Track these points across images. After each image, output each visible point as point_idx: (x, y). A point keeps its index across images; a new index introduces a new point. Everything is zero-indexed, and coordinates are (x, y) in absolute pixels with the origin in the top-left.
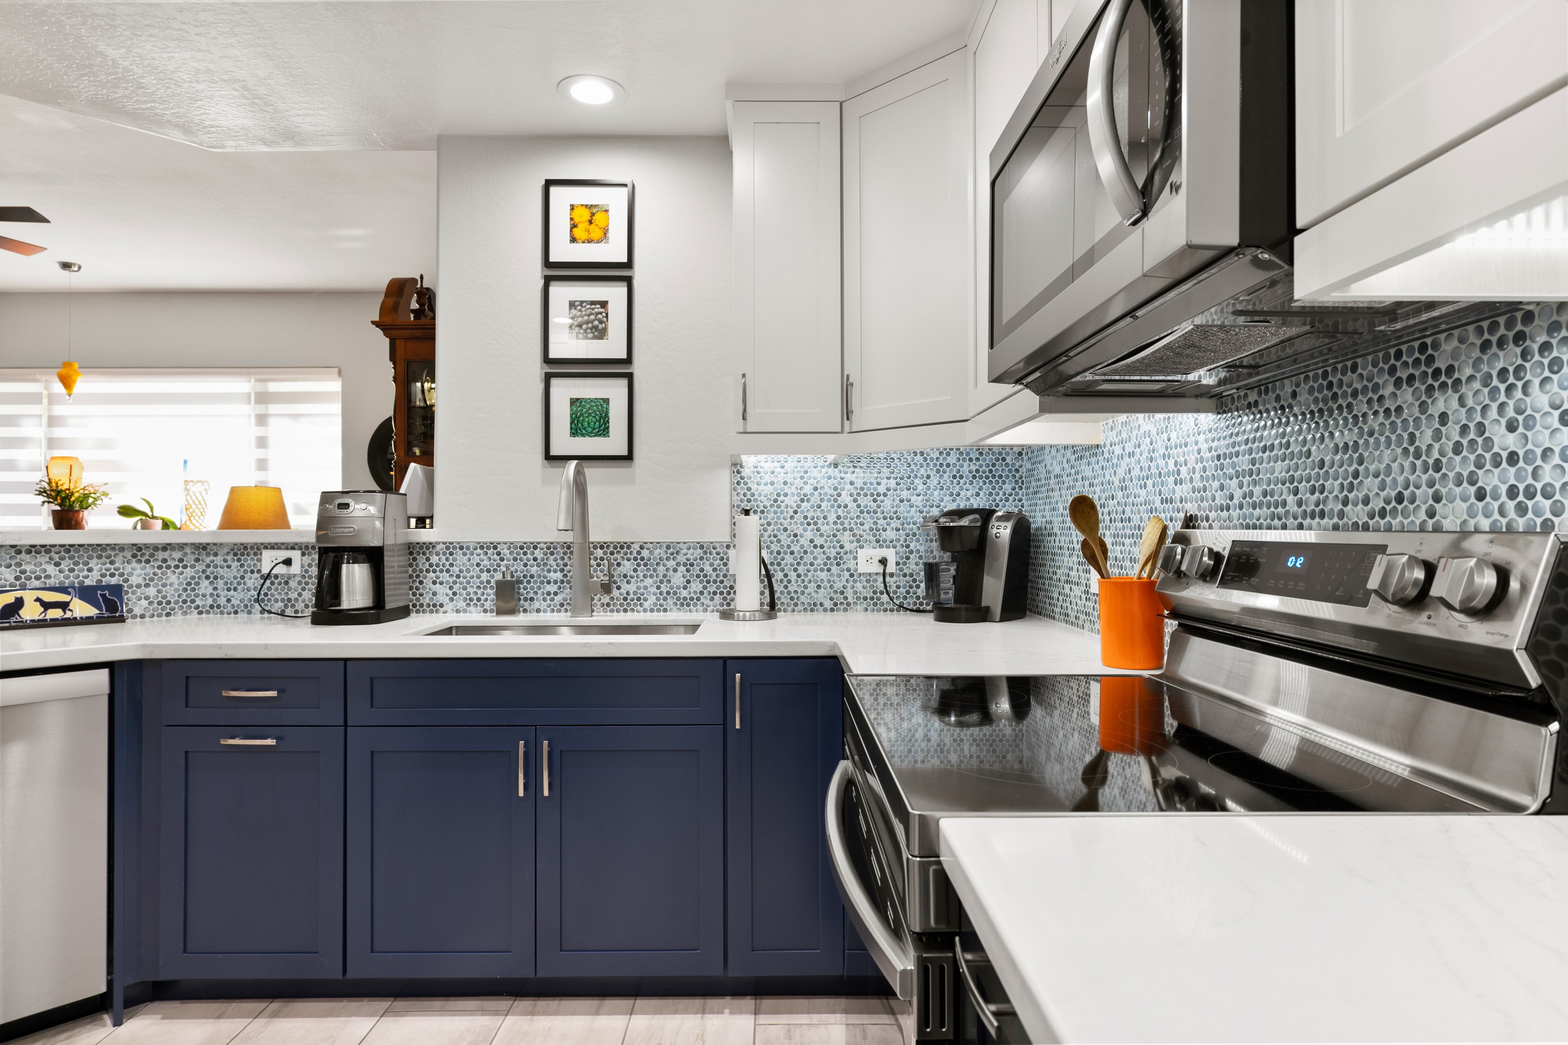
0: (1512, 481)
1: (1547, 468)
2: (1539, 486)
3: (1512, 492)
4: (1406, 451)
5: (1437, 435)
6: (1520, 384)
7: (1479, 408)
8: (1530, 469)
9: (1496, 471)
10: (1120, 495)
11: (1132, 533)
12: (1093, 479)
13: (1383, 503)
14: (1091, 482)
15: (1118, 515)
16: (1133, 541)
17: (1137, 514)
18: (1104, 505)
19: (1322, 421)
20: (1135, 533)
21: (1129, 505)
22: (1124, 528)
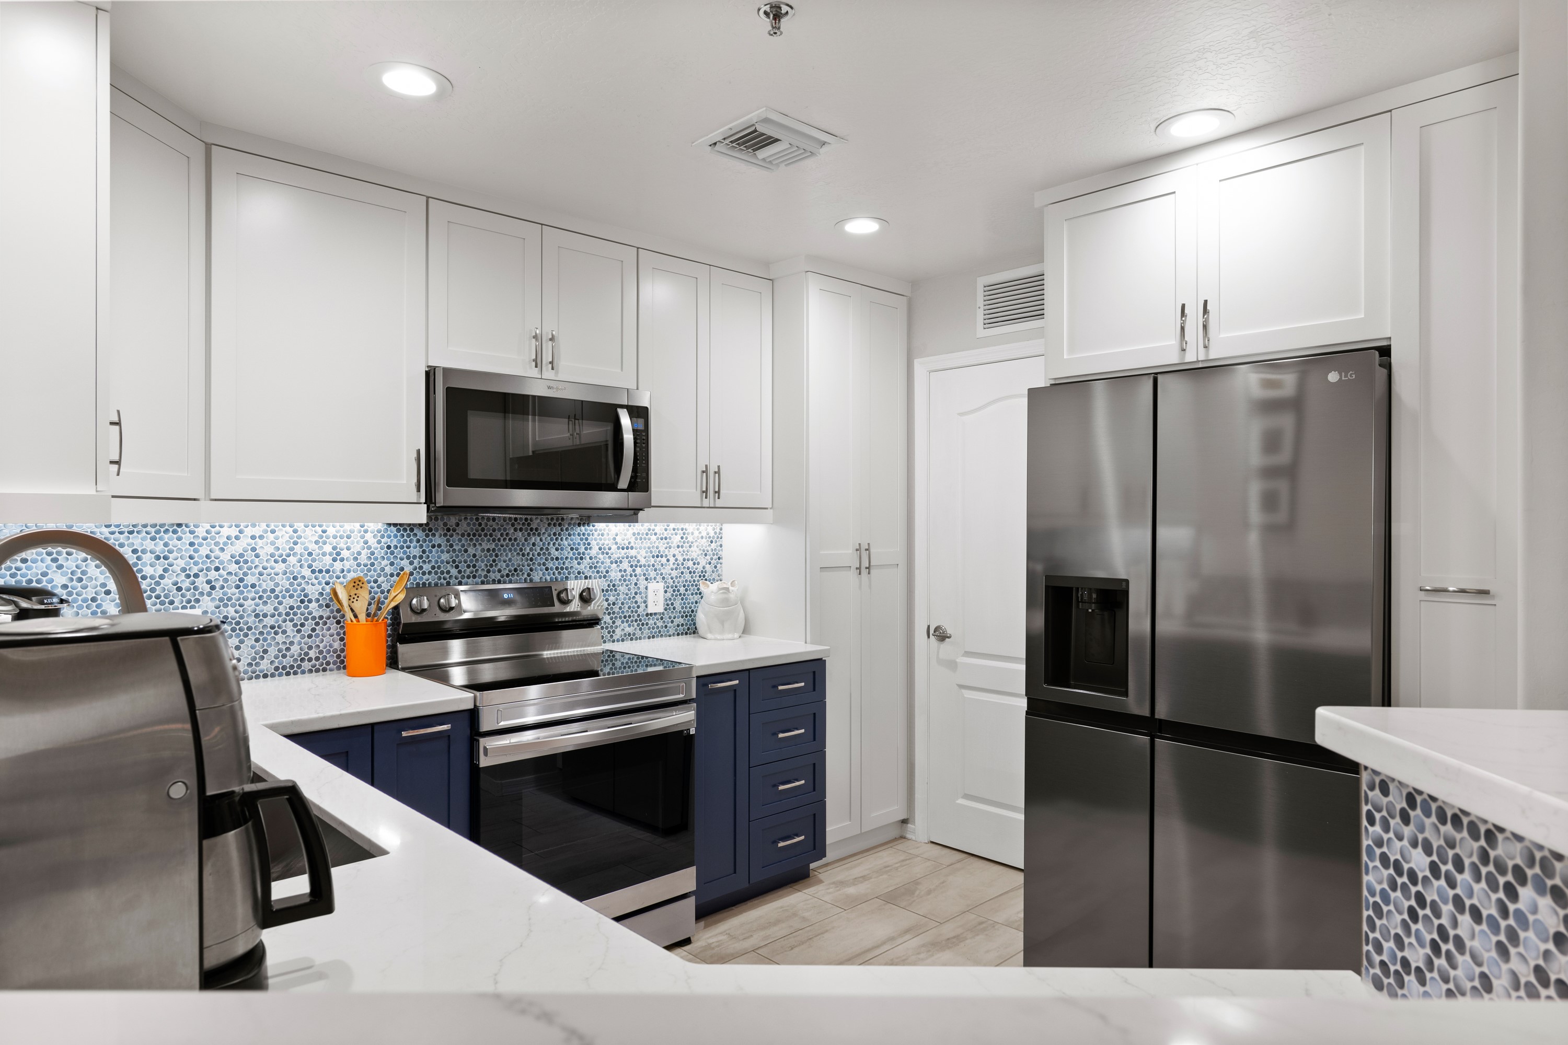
1: (567, 562)
3: (557, 569)
4: (518, 554)
5: (531, 550)
6: (560, 538)
7: (547, 543)
8: (562, 562)
10: (233, 567)
11: (257, 596)
12: (166, 553)
13: (507, 572)
14: (162, 556)
15: (229, 583)
16: (261, 602)
17: (269, 581)
18: (196, 576)
19: (474, 538)
20: (265, 595)
21: (253, 574)
22: (242, 593)
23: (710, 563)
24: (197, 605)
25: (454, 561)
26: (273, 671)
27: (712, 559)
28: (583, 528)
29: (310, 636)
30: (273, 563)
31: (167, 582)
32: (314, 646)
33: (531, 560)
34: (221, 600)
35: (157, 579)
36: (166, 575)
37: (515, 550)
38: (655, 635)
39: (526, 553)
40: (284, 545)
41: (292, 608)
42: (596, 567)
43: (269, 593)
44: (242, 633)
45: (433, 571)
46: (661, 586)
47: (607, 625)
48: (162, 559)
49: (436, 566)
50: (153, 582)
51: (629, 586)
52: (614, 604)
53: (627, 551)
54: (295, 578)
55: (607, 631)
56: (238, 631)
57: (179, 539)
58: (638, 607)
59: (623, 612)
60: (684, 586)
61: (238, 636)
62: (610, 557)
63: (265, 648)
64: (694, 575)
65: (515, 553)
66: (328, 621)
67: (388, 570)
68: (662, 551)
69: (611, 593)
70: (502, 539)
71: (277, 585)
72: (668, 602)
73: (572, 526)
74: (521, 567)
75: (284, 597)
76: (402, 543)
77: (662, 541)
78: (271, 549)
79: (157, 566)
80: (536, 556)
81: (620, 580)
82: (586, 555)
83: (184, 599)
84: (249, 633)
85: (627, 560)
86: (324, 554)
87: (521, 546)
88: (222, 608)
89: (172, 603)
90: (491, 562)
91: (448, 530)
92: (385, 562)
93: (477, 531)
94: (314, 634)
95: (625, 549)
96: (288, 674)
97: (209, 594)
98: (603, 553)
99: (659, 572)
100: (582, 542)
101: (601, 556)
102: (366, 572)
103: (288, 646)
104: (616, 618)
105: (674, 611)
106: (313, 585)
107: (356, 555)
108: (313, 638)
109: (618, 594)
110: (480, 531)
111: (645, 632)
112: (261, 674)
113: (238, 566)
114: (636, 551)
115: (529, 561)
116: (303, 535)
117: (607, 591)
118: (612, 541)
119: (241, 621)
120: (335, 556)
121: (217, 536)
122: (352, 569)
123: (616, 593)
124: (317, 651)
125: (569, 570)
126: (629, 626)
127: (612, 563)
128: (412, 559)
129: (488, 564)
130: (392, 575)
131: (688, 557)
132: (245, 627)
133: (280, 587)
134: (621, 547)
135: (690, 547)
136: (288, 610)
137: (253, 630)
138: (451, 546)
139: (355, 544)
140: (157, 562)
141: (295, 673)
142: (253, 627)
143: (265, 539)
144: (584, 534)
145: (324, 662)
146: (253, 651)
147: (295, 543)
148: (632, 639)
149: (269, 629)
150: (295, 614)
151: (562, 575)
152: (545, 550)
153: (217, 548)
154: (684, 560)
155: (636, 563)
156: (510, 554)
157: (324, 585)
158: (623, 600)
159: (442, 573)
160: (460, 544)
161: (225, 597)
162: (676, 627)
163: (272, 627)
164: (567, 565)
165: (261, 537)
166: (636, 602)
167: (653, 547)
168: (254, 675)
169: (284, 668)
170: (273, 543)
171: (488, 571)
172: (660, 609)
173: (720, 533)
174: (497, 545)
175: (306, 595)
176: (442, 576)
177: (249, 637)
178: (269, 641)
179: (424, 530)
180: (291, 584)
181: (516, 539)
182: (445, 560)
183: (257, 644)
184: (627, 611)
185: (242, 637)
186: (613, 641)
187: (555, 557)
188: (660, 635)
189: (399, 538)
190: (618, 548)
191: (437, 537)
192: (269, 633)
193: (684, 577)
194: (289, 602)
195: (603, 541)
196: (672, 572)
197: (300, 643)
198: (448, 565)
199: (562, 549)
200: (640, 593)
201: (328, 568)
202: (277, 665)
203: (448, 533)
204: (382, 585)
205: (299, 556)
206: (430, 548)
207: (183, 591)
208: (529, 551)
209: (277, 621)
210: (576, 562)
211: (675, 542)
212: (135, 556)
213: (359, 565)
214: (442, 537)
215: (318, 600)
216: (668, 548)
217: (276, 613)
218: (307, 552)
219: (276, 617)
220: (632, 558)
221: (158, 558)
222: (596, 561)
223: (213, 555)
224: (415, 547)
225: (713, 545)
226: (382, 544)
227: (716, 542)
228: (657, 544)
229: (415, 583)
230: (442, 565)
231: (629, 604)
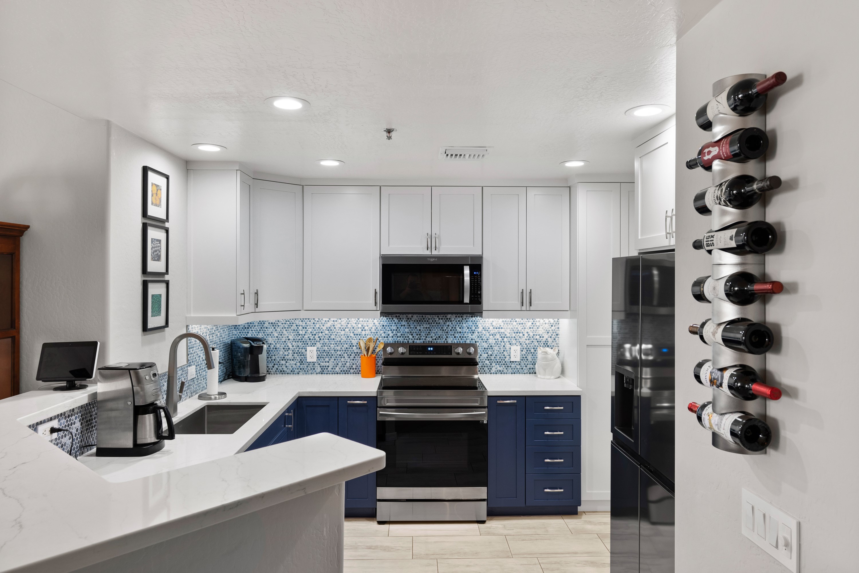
0: (460, 335)
1: (465, 334)
2: (464, 336)
3: (460, 337)
4: (441, 330)
5: (447, 328)
6: (462, 323)
7: (455, 325)
8: (463, 334)
10: (327, 332)
11: (335, 343)
12: (306, 326)
13: (435, 338)
14: (305, 327)
15: (326, 338)
16: (336, 345)
17: (339, 338)
18: (315, 335)
19: (420, 323)
20: (337, 343)
21: (333, 335)
22: (330, 342)
23: (551, 337)
24: (315, 345)
25: (411, 332)
26: (340, 372)
27: (552, 335)
28: (474, 319)
29: (353, 360)
30: (340, 331)
31: (306, 336)
32: (355, 364)
33: (447, 332)
34: (323, 344)
35: (303, 335)
36: (306, 334)
37: (439, 328)
38: (516, 373)
39: (444, 330)
40: (344, 324)
41: (347, 348)
42: (481, 337)
43: (339, 342)
44: (330, 357)
45: (402, 336)
46: (518, 348)
47: (487, 365)
48: (305, 329)
49: (403, 334)
50: (302, 336)
51: (500, 347)
52: (491, 355)
53: (499, 330)
54: (348, 337)
55: (487, 368)
56: (328, 356)
57: (310, 321)
58: (505, 358)
59: (496, 360)
60: (534, 348)
61: (328, 357)
62: (489, 333)
63: (337, 363)
64: (540, 343)
65: (439, 329)
66: (360, 354)
67: (383, 335)
68: (520, 330)
69: (490, 350)
70: (433, 323)
71: (342, 339)
72: (523, 356)
73: (468, 317)
74: (442, 335)
75: (344, 344)
76: (389, 324)
77: (520, 325)
78: (340, 326)
79: (303, 331)
80: (450, 331)
81: (495, 344)
82: (476, 331)
83: (311, 343)
84: (332, 357)
85: (499, 334)
86: (358, 328)
87: (442, 326)
88: (323, 347)
89: (307, 344)
90: (428, 333)
91: (408, 319)
92: (382, 332)
93: (421, 319)
94: (355, 359)
95: (498, 329)
96: (345, 373)
97: (319, 342)
98: (485, 330)
99: (518, 341)
100: (473, 325)
101: (484, 332)
102: (374, 336)
103: (345, 363)
104: (492, 362)
105: (527, 361)
106: (354, 340)
107: (370, 329)
108: (354, 360)
109: (494, 351)
110: (422, 319)
111: (509, 370)
112: (336, 373)
113: (328, 332)
114: (504, 330)
115: (446, 333)
116: (351, 320)
117: (487, 349)
118: (490, 324)
119: (330, 352)
120: (362, 329)
121: (322, 320)
122: (369, 334)
123: (492, 350)
124: (356, 366)
125: (467, 338)
126: (500, 367)
127: (490, 335)
128: (392, 331)
129: (426, 334)
130: (384, 337)
131: (536, 333)
132: (331, 354)
133: (343, 340)
134: (495, 327)
135: (538, 328)
136: (345, 349)
137: (333, 356)
138: (409, 326)
139: (370, 324)
140: (303, 329)
141: (348, 373)
142: (334, 354)
143: (338, 322)
144: (474, 321)
145: (358, 370)
146: (334, 363)
147: (348, 323)
148: (501, 373)
149: (339, 356)
150: (348, 351)
151: (463, 340)
152: (454, 329)
153: (322, 325)
154: (534, 335)
155: (504, 336)
156: (437, 330)
157: (358, 340)
158: (496, 354)
159: (406, 337)
160: (413, 325)
161: (324, 343)
162: (529, 369)
163: (340, 355)
164: (465, 336)
165: (336, 321)
166: (504, 355)
167: (514, 328)
168: (334, 373)
169: (344, 371)
170: (340, 323)
171: (426, 337)
172: (518, 359)
173: (558, 321)
174: (430, 326)
175: (352, 344)
176: (406, 339)
177: (332, 358)
178: (339, 360)
179: (398, 319)
180: (347, 339)
181: (439, 323)
182: (407, 332)
183: (335, 361)
184: (499, 359)
185: (330, 358)
186: (491, 373)
187: (459, 332)
188: (518, 372)
189: (387, 322)
190: (494, 328)
191: (403, 321)
192: (339, 357)
193: (534, 344)
194: (346, 346)
195: (485, 325)
196: (526, 341)
197: (349, 362)
198: (408, 334)
199: (463, 328)
200: (507, 351)
201: (360, 333)
202: (341, 370)
203: (408, 320)
204: (381, 341)
205: (349, 329)
206: (400, 326)
207: (311, 340)
208: (446, 329)
209: (342, 353)
210: (470, 334)
211: (528, 325)
212: (297, 327)
213: (371, 333)
214: (406, 322)
215: (356, 346)
216: (524, 329)
217: (341, 350)
218: (352, 327)
219: (341, 351)
220: (502, 333)
221: (303, 328)
222: (481, 334)
223: (320, 327)
224: (394, 326)
225: (553, 328)
226: (381, 324)
227: (555, 326)
228: (517, 326)
229: (394, 341)
230: (405, 334)
231: (500, 356)
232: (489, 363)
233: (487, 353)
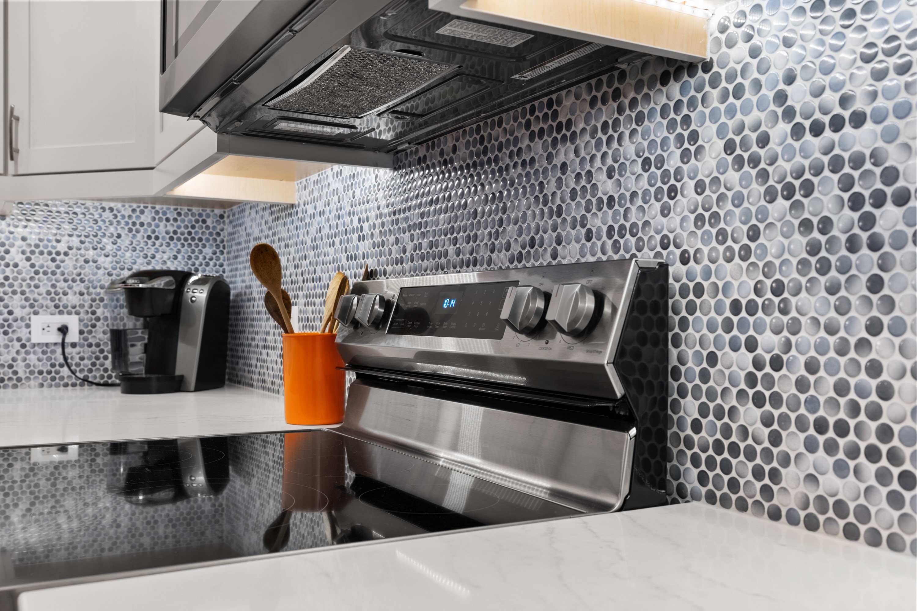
1: (633, 209)
2: (628, 225)
3: (610, 232)
4: (537, 198)
5: (559, 183)
7: (588, 158)
8: (622, 211)
9: (600, 214)
39: (550, 196)
80: (569, 199)
208: (554, 188)
231: (842, 374)
232: (759, 425)
233: (751, 345)
